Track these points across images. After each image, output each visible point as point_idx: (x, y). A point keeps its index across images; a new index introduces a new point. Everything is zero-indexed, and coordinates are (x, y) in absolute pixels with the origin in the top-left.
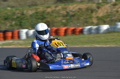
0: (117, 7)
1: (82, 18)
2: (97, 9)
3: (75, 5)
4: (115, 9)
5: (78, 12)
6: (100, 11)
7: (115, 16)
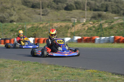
0: (85, 26)
1: (61, 33)
2: (72, 27)
3: (59, 23)
4: (83, 28)
5: (60, 28)
6: (73, 28)
7: (82, 32)
